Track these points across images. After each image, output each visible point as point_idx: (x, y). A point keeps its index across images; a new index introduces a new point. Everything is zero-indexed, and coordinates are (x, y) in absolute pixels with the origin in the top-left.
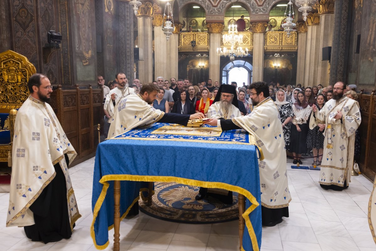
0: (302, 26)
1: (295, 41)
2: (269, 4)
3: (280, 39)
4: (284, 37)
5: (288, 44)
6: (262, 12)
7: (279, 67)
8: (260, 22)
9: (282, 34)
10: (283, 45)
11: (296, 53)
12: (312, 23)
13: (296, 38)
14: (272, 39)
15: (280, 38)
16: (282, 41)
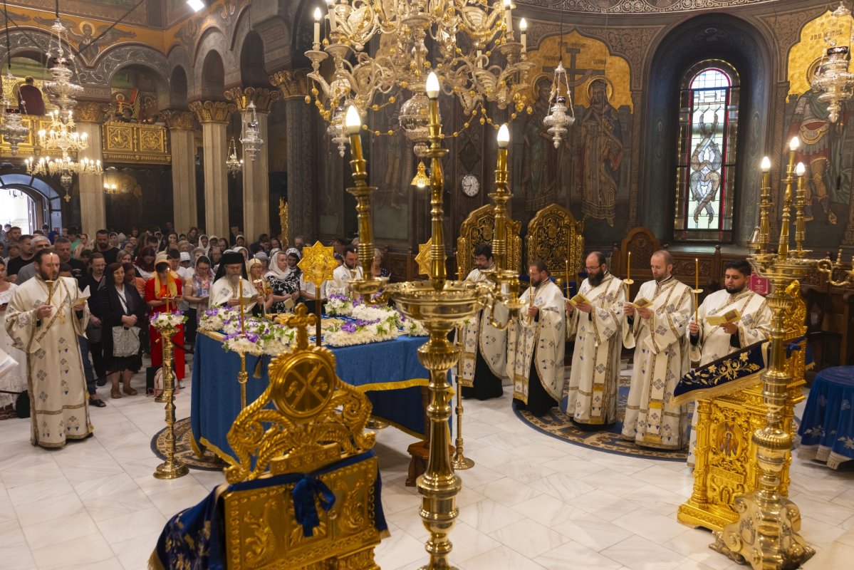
0: (177, 119)
1: (164, 145)
2: (108, 67)
3: (133, 139)
4: (141, 136)
5: (150, 149)
6: (96, 82)
7: (114, 191)
8: (91, 101)
9: (138, 129)
10: (141, 150)
11: (168, 168)
12: (212, 119)
13: (165, 138)
14: (117, 137)
15: (133, 136)
16: (138, 144)
